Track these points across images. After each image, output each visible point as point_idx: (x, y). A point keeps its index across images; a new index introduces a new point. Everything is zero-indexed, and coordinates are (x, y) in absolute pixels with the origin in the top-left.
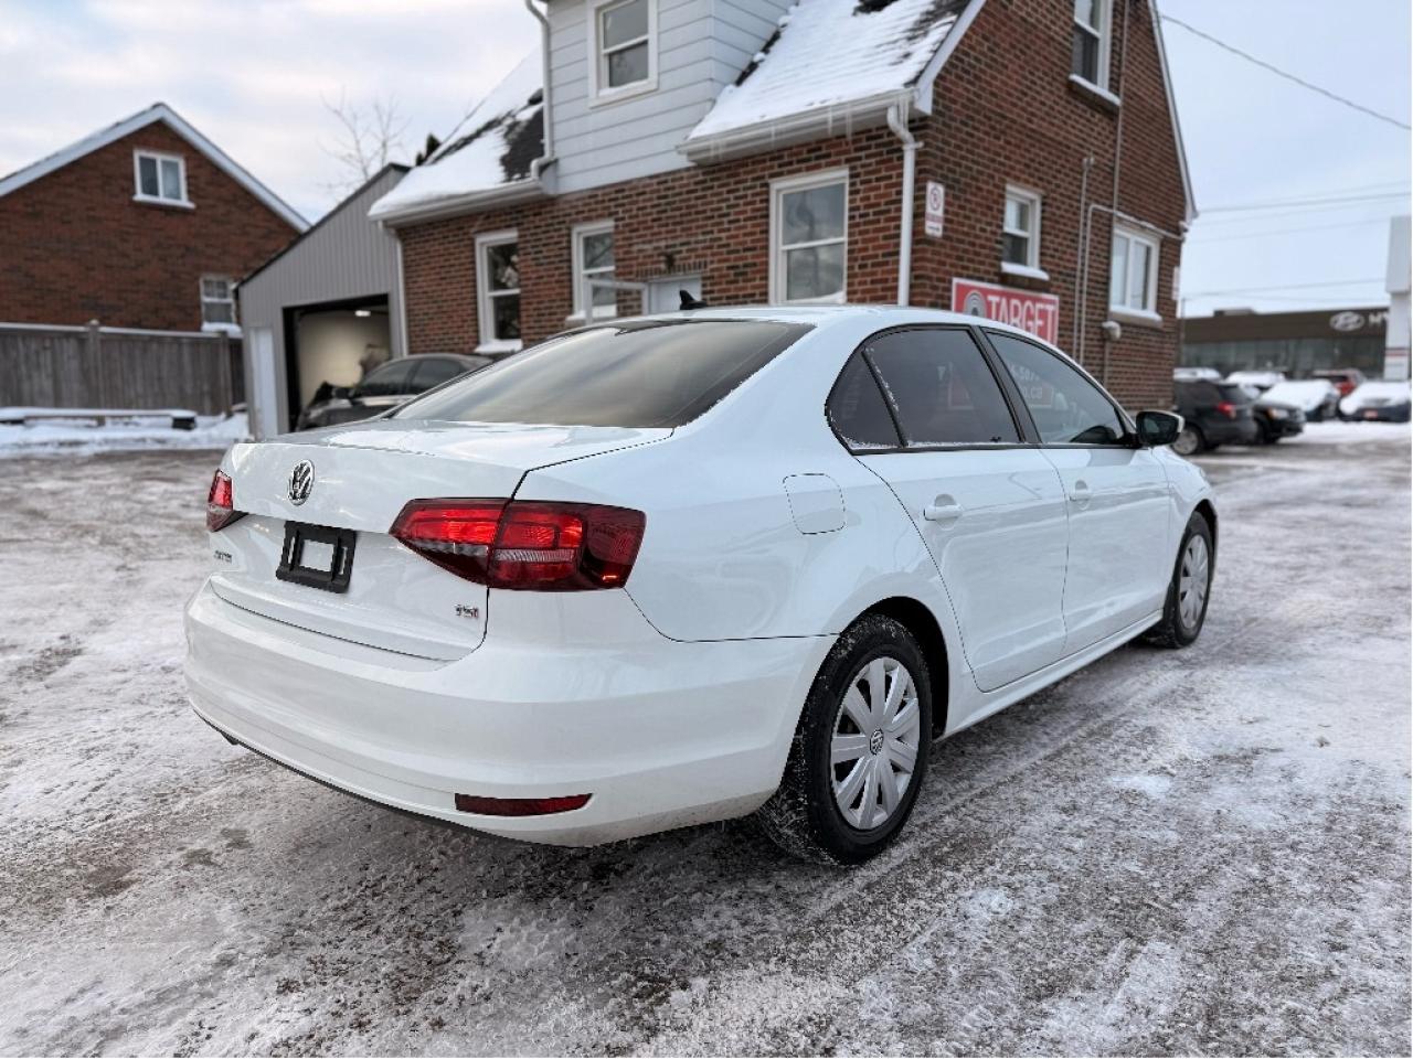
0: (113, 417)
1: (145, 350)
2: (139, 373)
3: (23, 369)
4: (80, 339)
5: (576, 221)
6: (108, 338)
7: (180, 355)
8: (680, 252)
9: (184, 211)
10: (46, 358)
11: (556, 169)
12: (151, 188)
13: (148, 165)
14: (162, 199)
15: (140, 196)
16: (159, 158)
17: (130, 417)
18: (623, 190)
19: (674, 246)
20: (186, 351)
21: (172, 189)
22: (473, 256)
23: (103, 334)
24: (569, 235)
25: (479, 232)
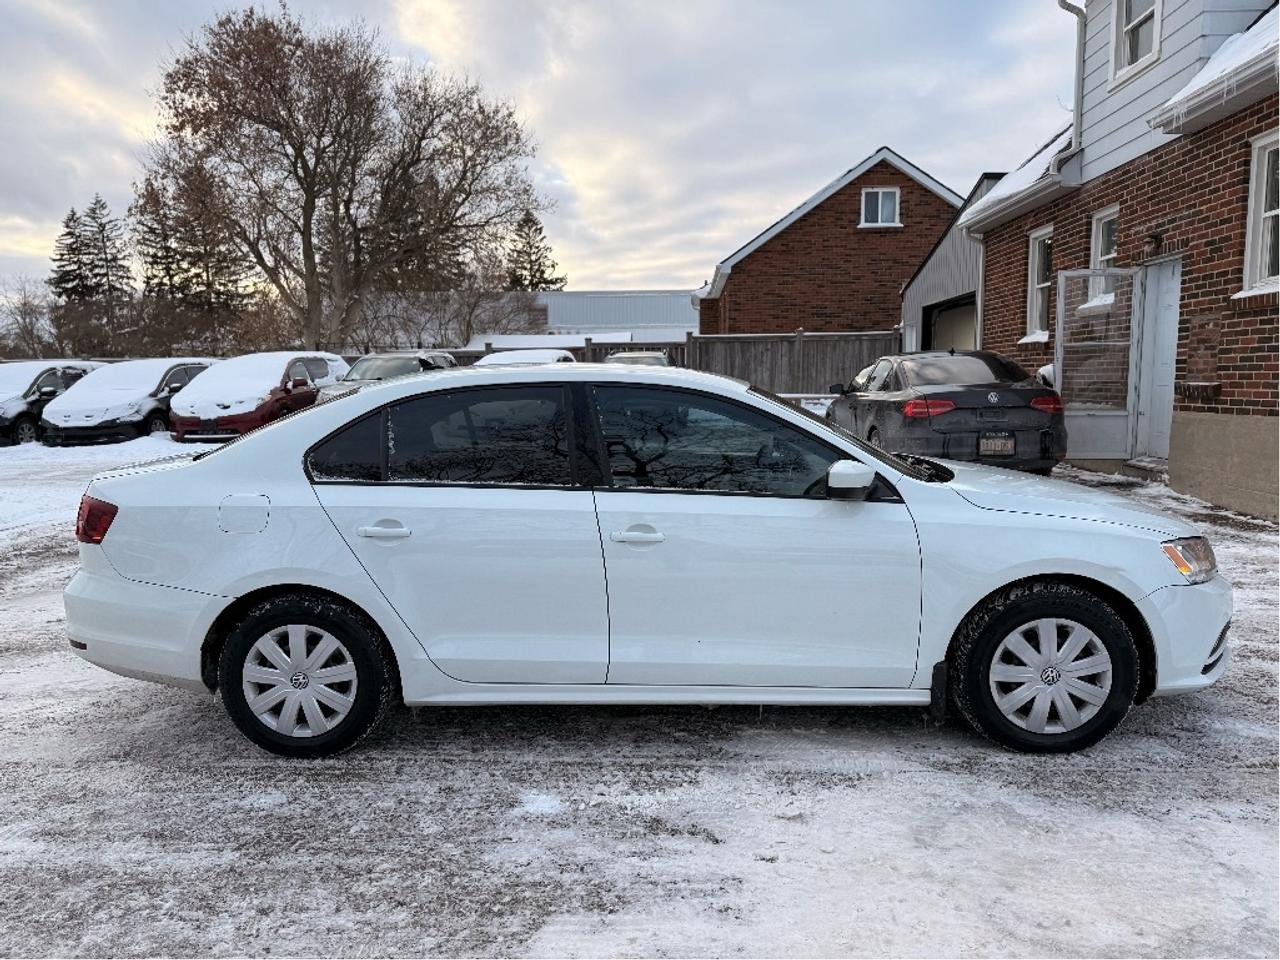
0: (807, 399)
1: (834, 348)
2: (828, 365)
3: (752, 365)
4: (791, 341)
5: (1094, 209)
6: (808, 341)
7: (861, 350)
8: (1167, 231)
9: (895, 230)
10: (767, 357)
11: (1082, 157)
12: (872, 216)
13: (872, 199)
14: (880, 224)
15: (863, 225)
16: (880, 190)
17: (819, 399)
18: (1128, 171)
19: (1164, 224)
20: (865, 345)
21: (888, 215)
22: (1027, 253)
23: (806, 337)
24: (1089, 224)
25: (1032, 228)
